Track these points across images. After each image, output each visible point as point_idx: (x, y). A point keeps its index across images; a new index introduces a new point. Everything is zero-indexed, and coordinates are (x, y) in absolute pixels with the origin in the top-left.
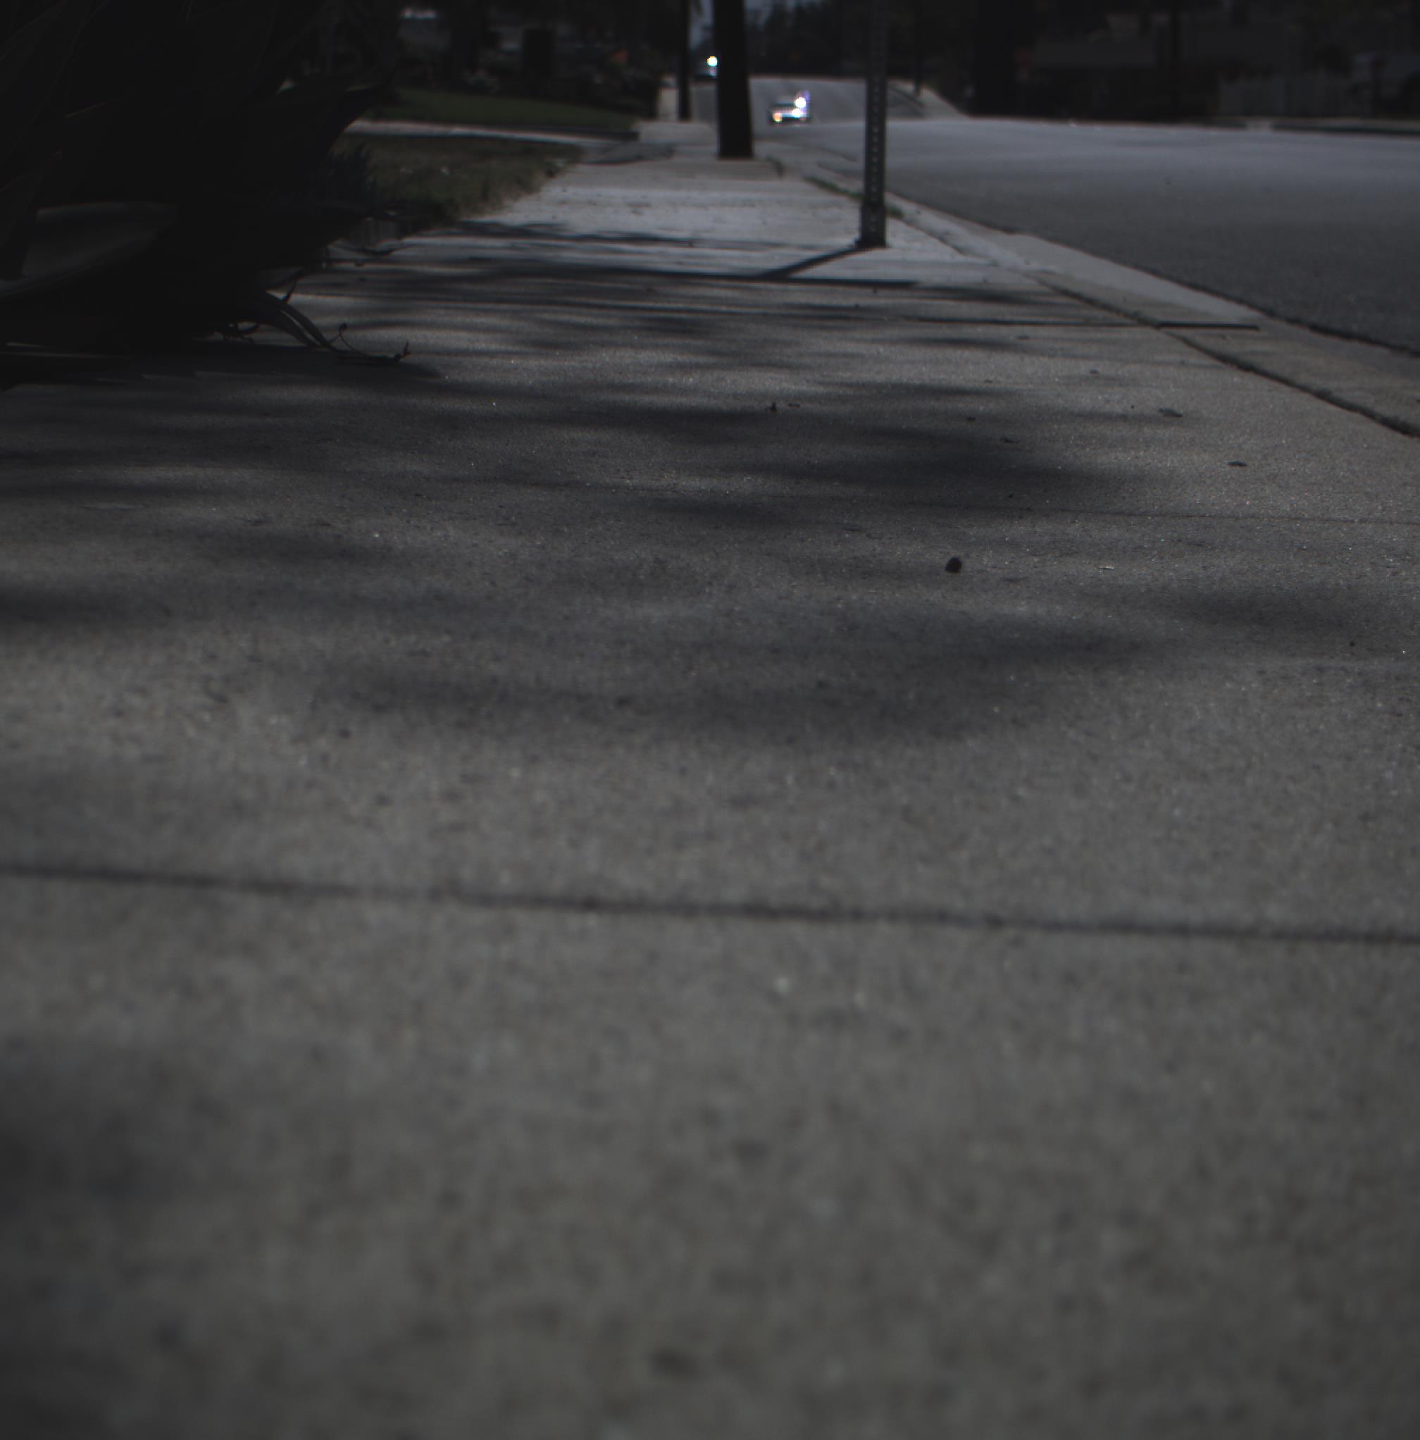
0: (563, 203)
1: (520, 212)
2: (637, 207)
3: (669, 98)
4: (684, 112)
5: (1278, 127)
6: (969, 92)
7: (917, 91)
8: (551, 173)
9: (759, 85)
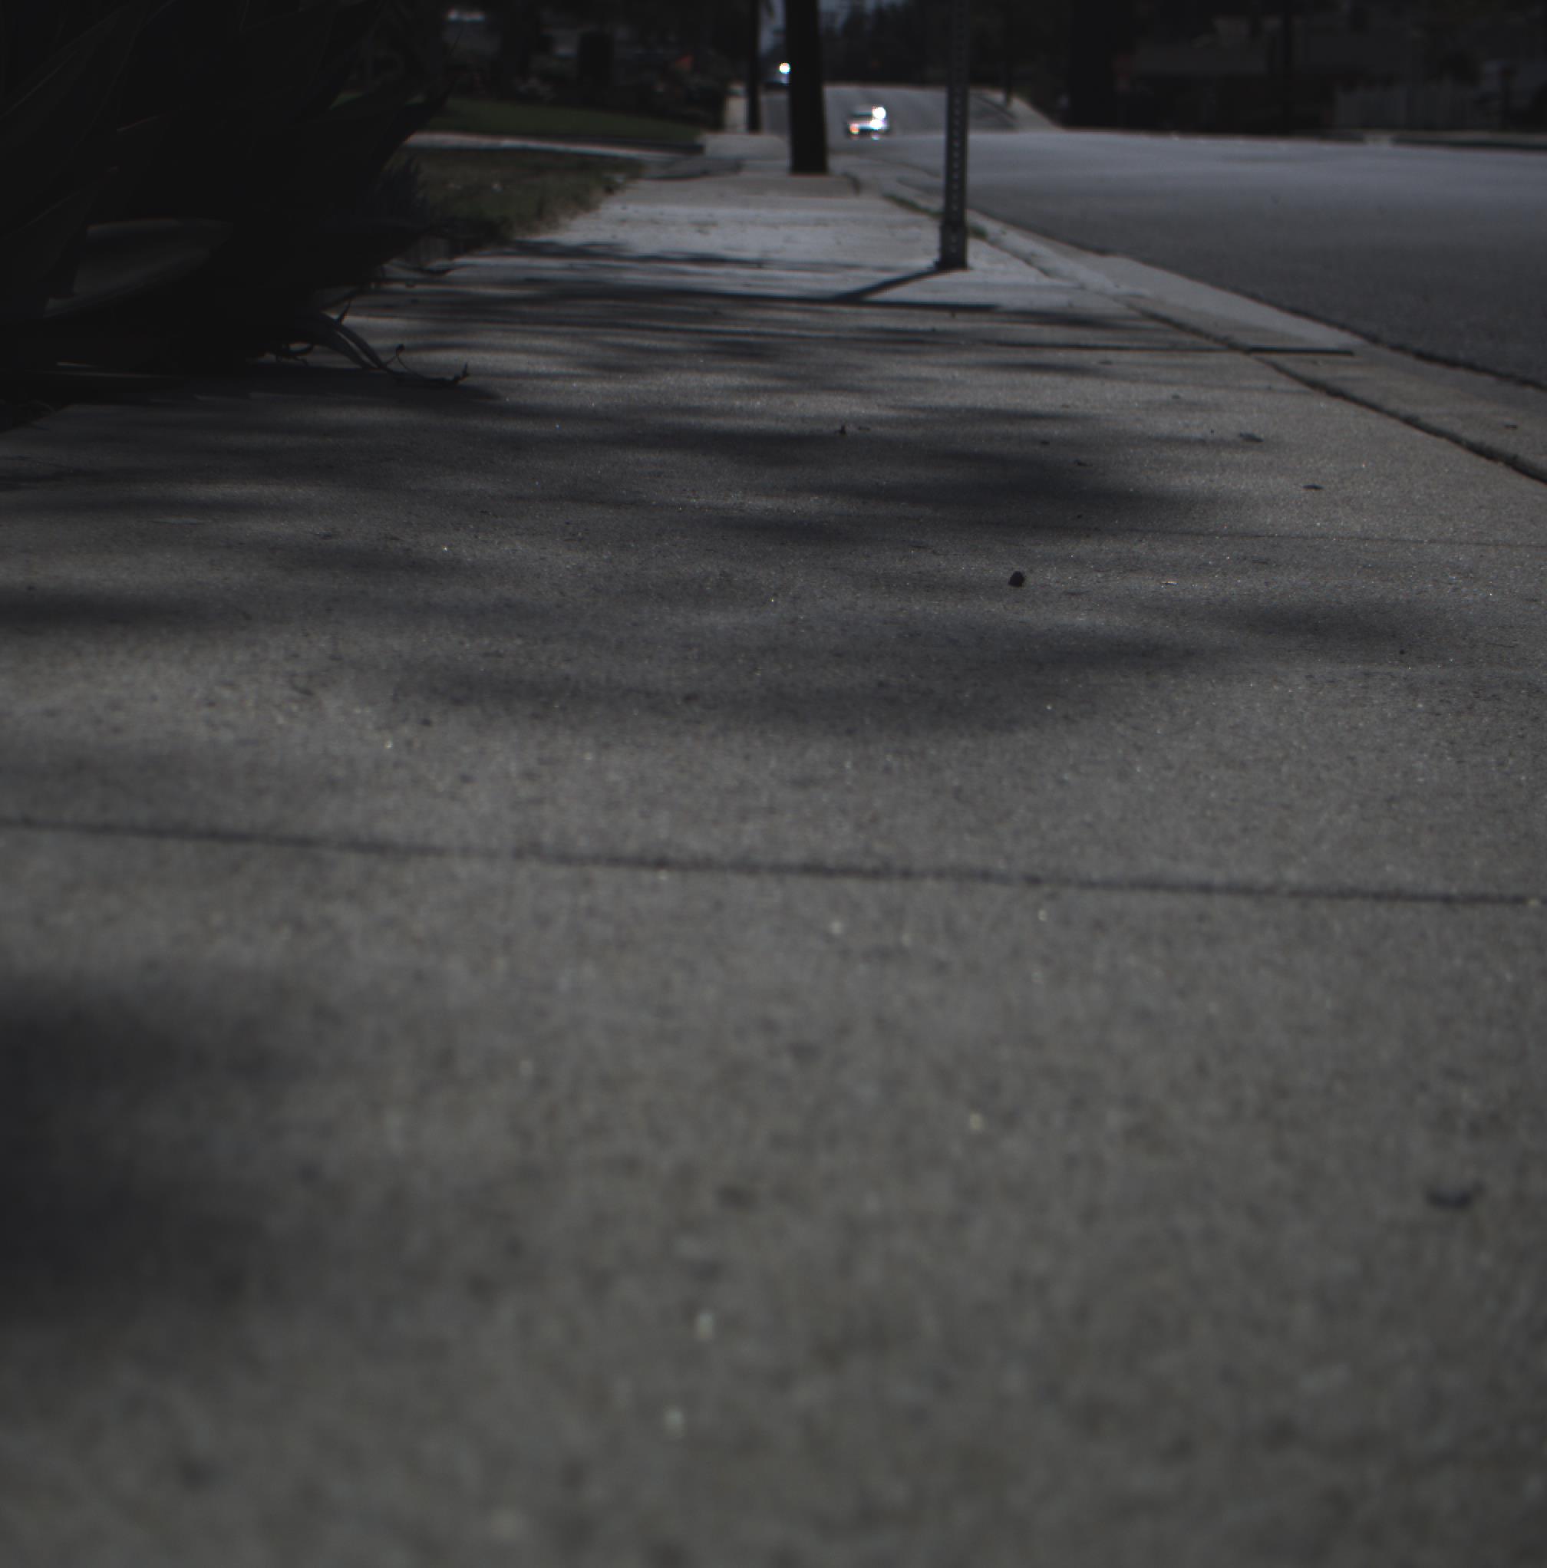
0: (623, 221)
1: (578, 231)
2: (702, 226)
3: (737, 108)
4: (754, 124)
5: (1399, 141)
6: (1064, 101)
7: (1008, 100)
8: (610, 189)
9: (834, 94)
